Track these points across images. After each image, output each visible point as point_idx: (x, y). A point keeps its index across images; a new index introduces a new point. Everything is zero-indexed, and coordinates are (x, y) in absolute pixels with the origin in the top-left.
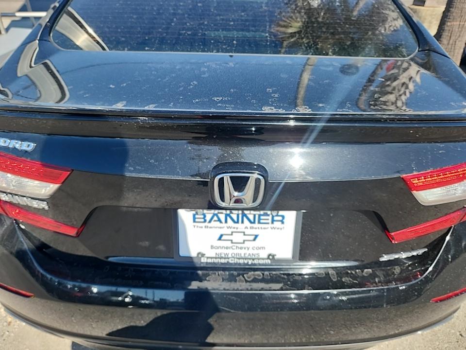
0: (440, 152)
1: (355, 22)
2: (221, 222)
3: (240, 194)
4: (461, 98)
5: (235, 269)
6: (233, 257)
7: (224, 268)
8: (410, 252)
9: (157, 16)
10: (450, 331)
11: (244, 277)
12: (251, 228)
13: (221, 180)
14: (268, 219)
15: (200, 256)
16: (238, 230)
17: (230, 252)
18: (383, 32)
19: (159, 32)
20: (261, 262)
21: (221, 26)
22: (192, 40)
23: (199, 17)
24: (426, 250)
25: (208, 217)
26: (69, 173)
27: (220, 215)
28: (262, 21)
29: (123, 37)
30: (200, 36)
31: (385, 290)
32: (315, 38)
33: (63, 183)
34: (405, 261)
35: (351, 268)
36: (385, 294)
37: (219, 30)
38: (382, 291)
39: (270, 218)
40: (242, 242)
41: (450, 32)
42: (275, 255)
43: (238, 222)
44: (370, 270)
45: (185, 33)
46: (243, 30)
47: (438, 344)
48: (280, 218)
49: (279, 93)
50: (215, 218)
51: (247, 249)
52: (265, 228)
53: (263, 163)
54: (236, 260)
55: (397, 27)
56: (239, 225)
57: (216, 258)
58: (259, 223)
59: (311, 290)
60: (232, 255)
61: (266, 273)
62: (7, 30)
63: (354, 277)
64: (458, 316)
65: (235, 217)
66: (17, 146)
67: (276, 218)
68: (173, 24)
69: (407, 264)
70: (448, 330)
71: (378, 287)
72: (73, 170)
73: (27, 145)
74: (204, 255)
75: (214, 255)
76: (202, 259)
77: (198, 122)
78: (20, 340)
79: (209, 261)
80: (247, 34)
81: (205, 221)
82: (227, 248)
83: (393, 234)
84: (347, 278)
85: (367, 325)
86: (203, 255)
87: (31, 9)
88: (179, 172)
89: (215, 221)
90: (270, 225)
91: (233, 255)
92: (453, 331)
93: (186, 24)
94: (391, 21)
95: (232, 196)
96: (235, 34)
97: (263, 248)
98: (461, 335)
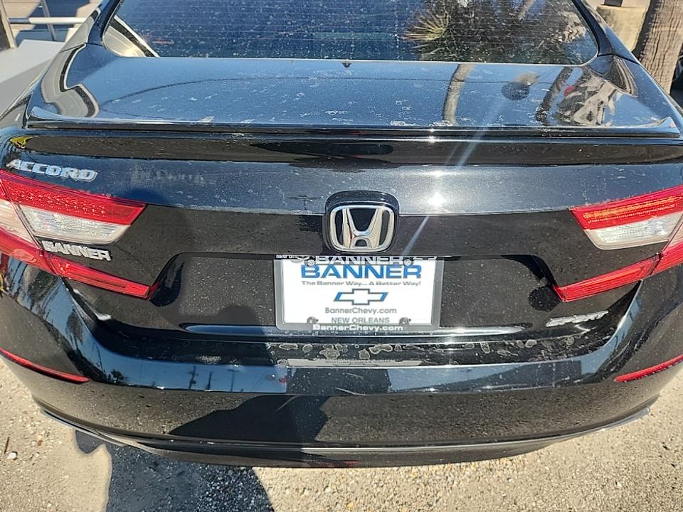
0: (619, 178)
1: (513, 18)
2: (338, 276)
3: (363, 233)
4: (649, 112)
5: (357, 340)
6: (354, 323)
7: (342, 338)
8: (586, 315)
9: (246, 13)
10: (650, 442)
11: (368, 350)
12: (377, 284)
13: (339, 214)
14: (399, 272)
15: (311, 322)
16: (361, 287)
17: (350, 316)
18: (561, 40)
19: (251, 34)
20: (391, 329)
21: (333, 25)
22: (295, 44)
23: (303, 13)
24: (607, 312)
25: (322, 269)
26: (142, 209)
27: (337, 267)
28: (389, 18)
29: (201, 40)
30: (306, 38)
31: (554, 365)
32: (459, 39)
33: (132, 224)
34: (580, 328)
35: (509, 336)
36: (554, 370)
37: (331, 31)
38: (550, 366)
39: (402, 269)
40: (366, 302)
41: (657, 42)
42: (410, 320)
43: (360, 276)
44: (534, 341)
45: (285, 34)
46: (363, 31)
47: (633, 458)
48: (415, 270)
49: (412, 106)
50: (331, 271)
51: (372, 312)
52: (395, 284)
53: (393, 192)
54: (358, 327)
55: (580, 35)
56: (363, 280)
57: (332, 325)
58: (388, 276)
59: (456, 364)
60: (353, 321)
61: (398, 345)
62: (18, 43)
63: (514, 349)
64: (661, 424)
65: (356, 269)
66: (73, 175)
67: (410, 270)
68: (269, 23)
69: (583, 333)
70: (648, 441)
71: (544, 360)
72: (147, 205)
73: (86, 174)
74: (317, 320)
75: (330, 322)
76: (314, 326)
77: (309, 138)
78: (55, 464)
79: (324, 328)
80: (369, 35)
81: (318, 275)
82: (347, 311)
83: (562, 289)
84: (504, 351)
85: (531, 423)
86: (315, 321)
87: (49, 14)
88: (284, 204)
89: (331, 275)
90: (402, 280)
91: (355, 320)
92: (654, 442)
93: (286, 22)
94: (572, 27)
95: (353, 236)
96: (353, 35)
97: (394, 310)
98: (665, 447)
